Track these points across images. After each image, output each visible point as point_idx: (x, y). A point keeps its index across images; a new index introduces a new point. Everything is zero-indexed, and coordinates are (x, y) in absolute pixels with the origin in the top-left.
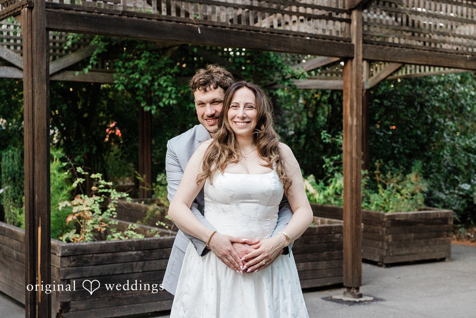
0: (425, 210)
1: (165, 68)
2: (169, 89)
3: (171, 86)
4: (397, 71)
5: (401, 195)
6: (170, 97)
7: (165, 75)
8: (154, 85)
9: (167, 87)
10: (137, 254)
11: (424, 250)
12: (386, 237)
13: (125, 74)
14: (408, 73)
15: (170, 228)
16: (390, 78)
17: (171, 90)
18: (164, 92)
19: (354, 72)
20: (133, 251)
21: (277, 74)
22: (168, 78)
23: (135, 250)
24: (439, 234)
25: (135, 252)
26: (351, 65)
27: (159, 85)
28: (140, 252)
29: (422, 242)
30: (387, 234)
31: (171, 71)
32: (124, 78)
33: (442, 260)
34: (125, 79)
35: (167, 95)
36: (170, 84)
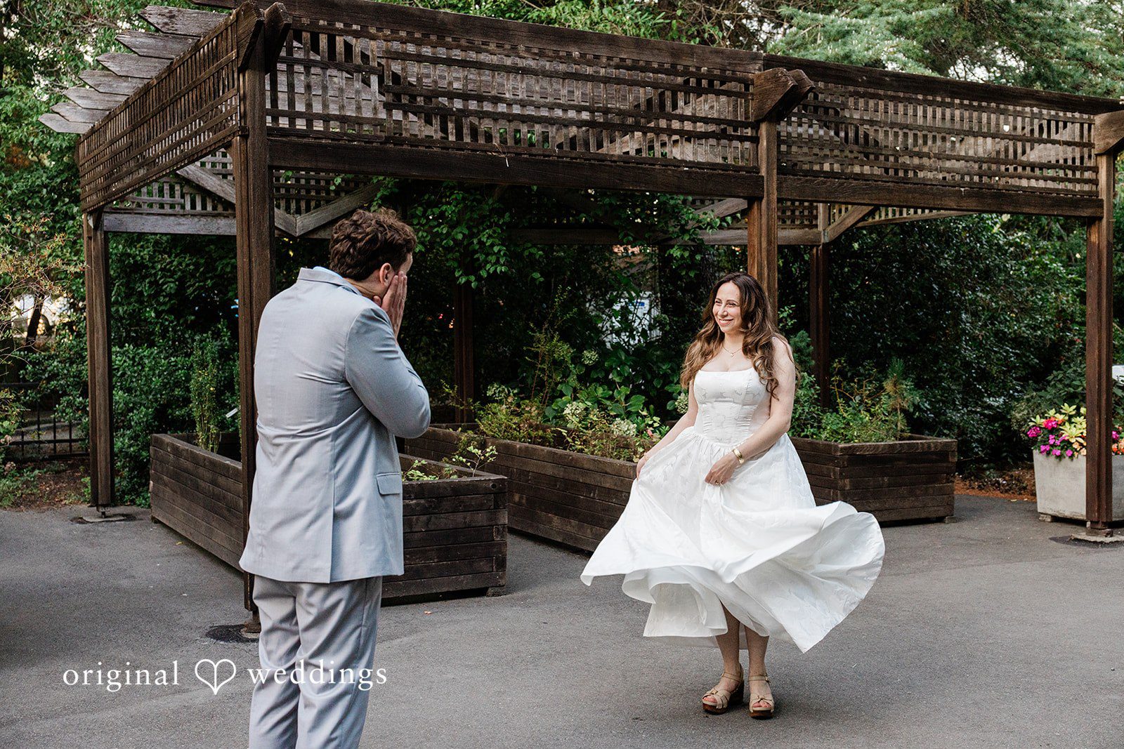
0: (910, 438)
1: (490, 216)
2: (496, 249)
3: (499, 245)
4: (871, 214)
5: (872, 415)
6: (497, 262)
7: (489, 227)
8: (473, 243)
9: (492, 245)
10: (417, 505)
11: (907, 504)
12: (840, 483)
13: (426, 227)
14: (890, 216)
15: (473, 466)
16: (860, 225)
17: (499, 251)
18: (487, 255)
19: (764, 220)
20: (412, 500)
21: (672, 223)
22: (494, 232)
23: (415, 498)
24: (933, 478)
25: (414, 501)
26: (760, 209)
27: (481, 243)
28: (422, 501)
29: (903, 490)
30: (843, 477)
31: (498, 220)
32: (425, 234)
33: (940, 520)
34: (426, 236)
35: (493, 259)
36: (497, 241)
